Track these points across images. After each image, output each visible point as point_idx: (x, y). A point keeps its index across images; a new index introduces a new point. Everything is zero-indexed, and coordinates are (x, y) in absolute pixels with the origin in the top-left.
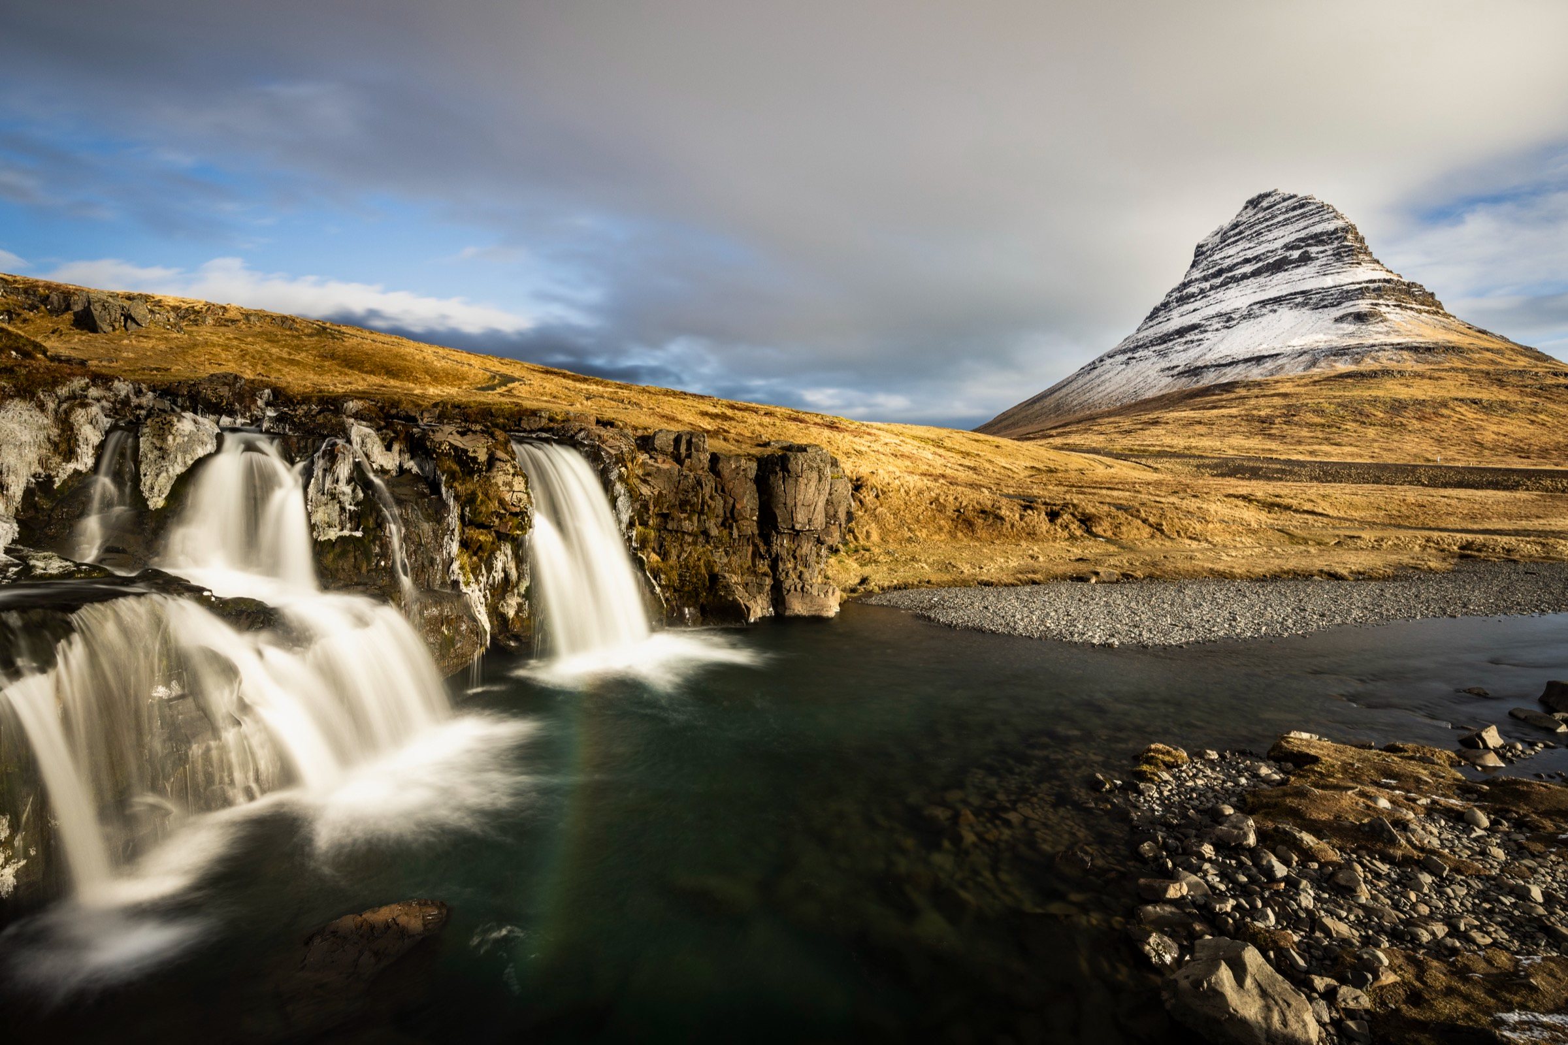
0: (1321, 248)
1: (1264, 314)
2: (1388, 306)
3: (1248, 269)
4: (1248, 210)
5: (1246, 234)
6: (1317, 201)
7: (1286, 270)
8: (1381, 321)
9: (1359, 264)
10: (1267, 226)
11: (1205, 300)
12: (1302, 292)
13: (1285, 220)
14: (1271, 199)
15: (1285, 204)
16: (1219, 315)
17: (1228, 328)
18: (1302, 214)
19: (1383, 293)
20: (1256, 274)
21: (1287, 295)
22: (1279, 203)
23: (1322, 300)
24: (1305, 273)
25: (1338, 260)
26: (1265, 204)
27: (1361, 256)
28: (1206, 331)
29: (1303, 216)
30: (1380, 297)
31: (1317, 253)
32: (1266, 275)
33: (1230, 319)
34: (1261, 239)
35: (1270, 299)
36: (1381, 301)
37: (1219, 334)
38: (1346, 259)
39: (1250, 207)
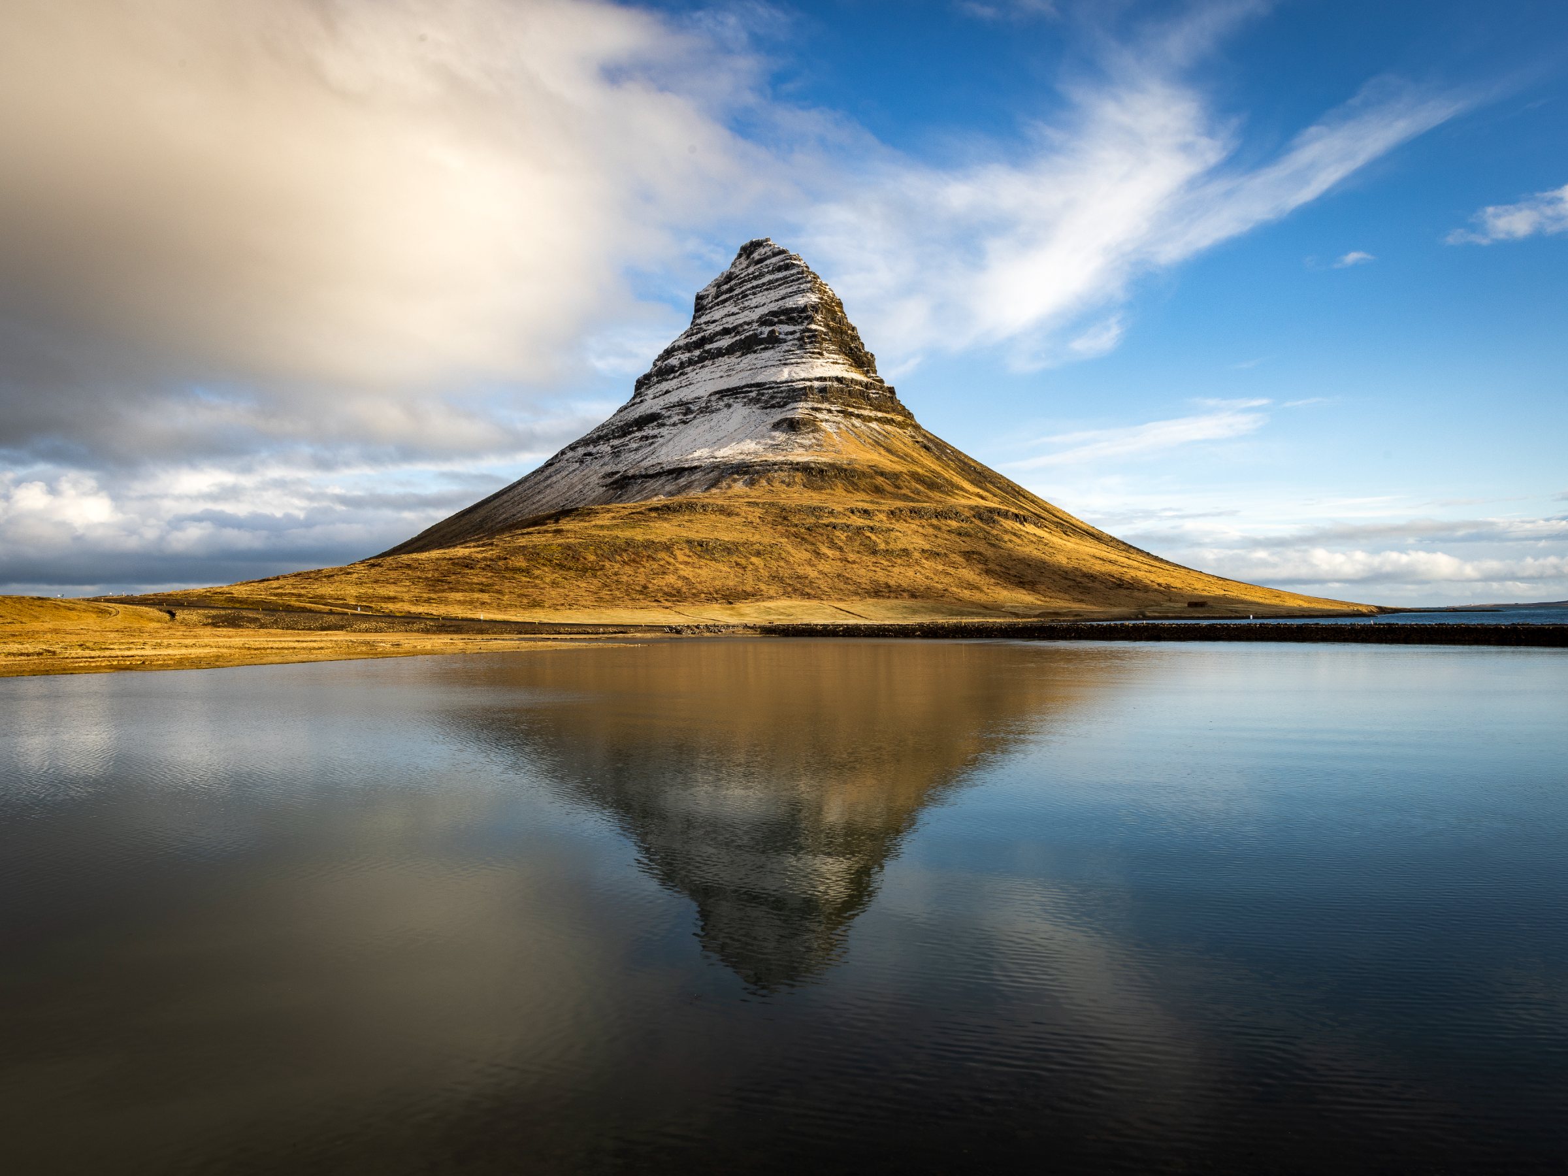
0: (791, 328)
1: (719, 409)
2: (830, 411)
3: (725, 342)
4: (742, 259)
5: (736, 292)
6: (801, 263)
7: (755, 352)
8: (813, 431)
9: (821, 354)
10: (753, 288)
11: (683, 377)
12: (758, 385)
13: (770, 282)
14: (762, 250)
15: (774, 260)
16: (681, 404)
17: (685, 422)
18: (785, 278)
19: (828, 395)
20: (730, 351)
21: (744, 387)
22: (769, 257)
23: (772, 398)
24: (769, 359)
25: (801, 347)
26: (756, 256)
27: (825, 345)
28: (663, 425)
29: (785, 281)
30: (825, 399)
31: (787, 334)
32: (738, 354)
33: (688, 411)
34: (746, 304)
35: (728, 390)
36: (826, 405)
37: (674, 430)
38: (808, 346)
39: (744, 257)
